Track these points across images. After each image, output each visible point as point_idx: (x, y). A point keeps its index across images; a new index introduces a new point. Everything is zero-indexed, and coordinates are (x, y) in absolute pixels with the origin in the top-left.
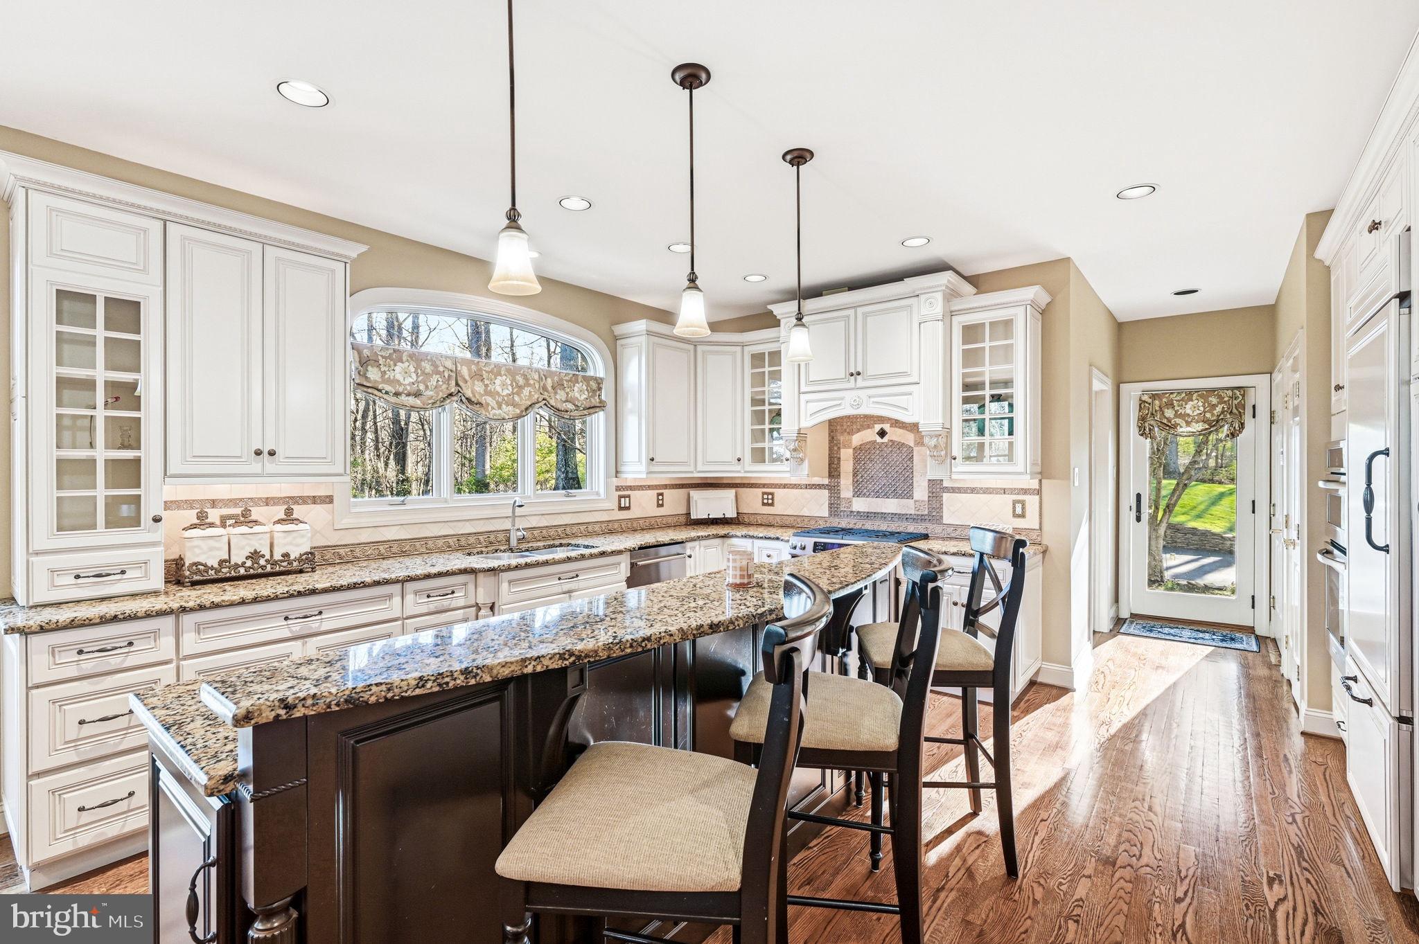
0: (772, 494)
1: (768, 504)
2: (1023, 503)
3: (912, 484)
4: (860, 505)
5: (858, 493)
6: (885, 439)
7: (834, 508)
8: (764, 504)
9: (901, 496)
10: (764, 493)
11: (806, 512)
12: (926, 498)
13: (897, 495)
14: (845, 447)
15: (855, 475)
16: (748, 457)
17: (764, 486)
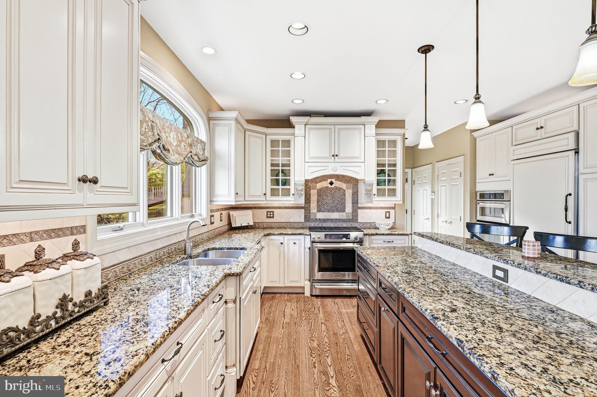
0: (273, 212)
1: (270, 217)
2: (389, 212)
3: (345, 206)
4: (320, 216)
5: (319, 211)
6: (333, 186)
7: (307, 218)
8: (268, 217)
9: (340, 211)
10: (267, 212)
11: (292, 220)
12: (351, 212)
13: (337, 211)
14: (313, 189)
15: (318, 202)
16: (269, 193)
17: (268, 208)
